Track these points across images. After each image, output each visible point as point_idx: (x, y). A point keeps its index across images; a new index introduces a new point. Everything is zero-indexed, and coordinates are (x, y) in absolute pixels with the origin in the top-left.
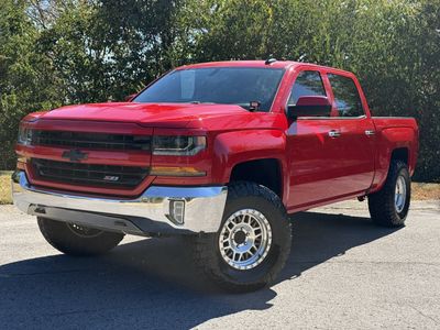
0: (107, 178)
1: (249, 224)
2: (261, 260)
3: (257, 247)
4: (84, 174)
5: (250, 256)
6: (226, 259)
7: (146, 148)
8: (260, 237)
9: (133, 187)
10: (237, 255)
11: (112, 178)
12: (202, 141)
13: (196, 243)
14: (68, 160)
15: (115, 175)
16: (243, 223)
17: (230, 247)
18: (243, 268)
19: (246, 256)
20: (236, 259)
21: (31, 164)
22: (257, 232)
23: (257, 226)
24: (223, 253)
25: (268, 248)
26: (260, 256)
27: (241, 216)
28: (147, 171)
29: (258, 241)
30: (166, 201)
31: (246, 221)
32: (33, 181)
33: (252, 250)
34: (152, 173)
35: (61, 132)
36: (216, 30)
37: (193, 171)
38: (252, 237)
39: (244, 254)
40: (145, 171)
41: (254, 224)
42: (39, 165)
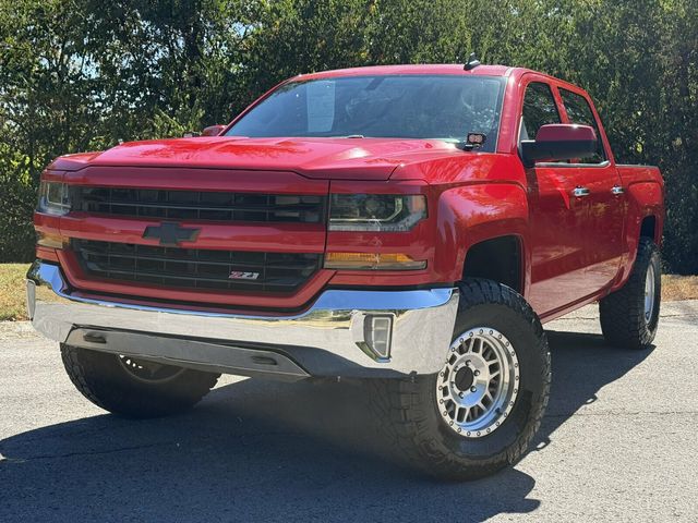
0: (235, 275)
1: (479, 355)
2: (502, 419)
3: (493, 394)
4: (184, 269)
5: (481, 412)
6: (447, 419)
7: (313, 218)
8: (497, 378)
9: (290, 292)
10: (462, 411)
11: (246, 275)
12: (418, 203)
13: (399, 393)
14: (155, 243)
15: (253, 271)
16: (470, 353)
17: (450, 397)
18: (474, 435)
19: (476, 413)
20: (460, 419)
21: (73, 251)
22: (493, 368)
23: (493, 357)
24: (442, 408)
25: (514, 396)
26: (499, 413)
27: (468, 342)
28: (317, 261)
29: (494, 385)
30: (358, 317)
31: (476, 349)
32: (77, 283)
33: (485, 401)
34: (327, 264)
35: (133, 190)
36: (284, 23)
37: (403, 259)
38: (484, 376)
39: (472, 409)
40: (312, 262)
41: (489, 353)
42: (85, 253)
